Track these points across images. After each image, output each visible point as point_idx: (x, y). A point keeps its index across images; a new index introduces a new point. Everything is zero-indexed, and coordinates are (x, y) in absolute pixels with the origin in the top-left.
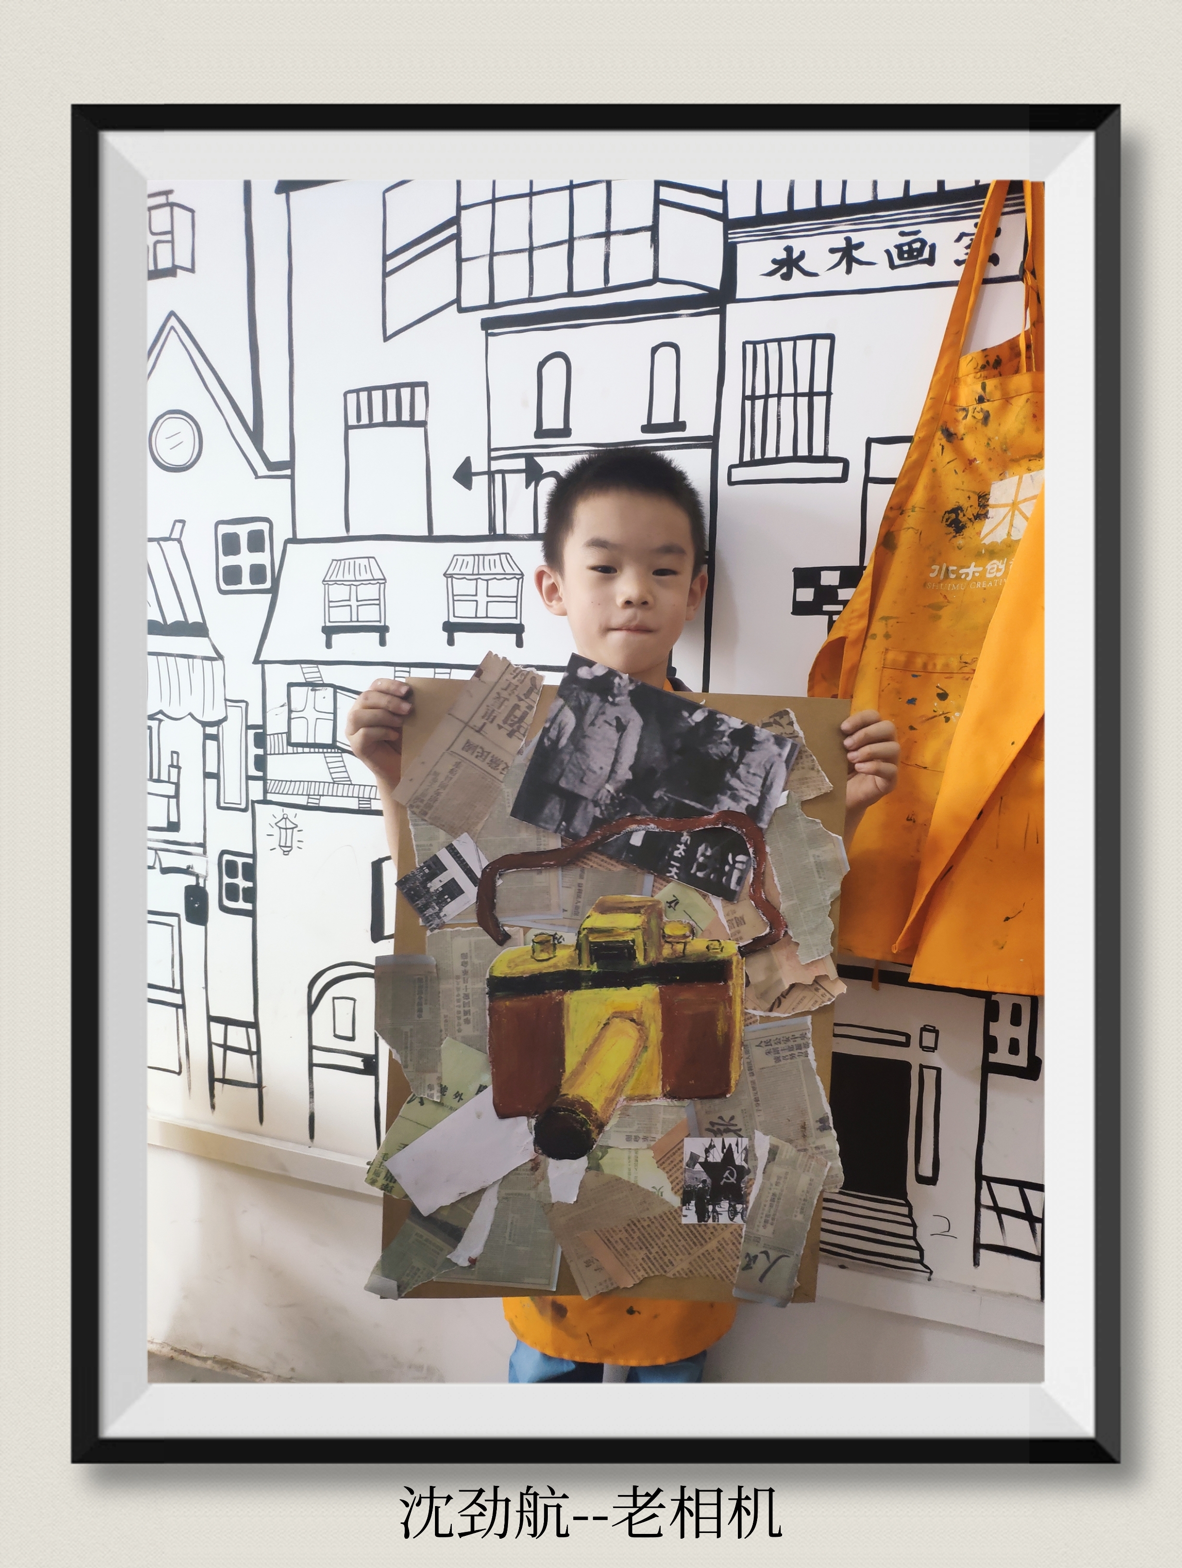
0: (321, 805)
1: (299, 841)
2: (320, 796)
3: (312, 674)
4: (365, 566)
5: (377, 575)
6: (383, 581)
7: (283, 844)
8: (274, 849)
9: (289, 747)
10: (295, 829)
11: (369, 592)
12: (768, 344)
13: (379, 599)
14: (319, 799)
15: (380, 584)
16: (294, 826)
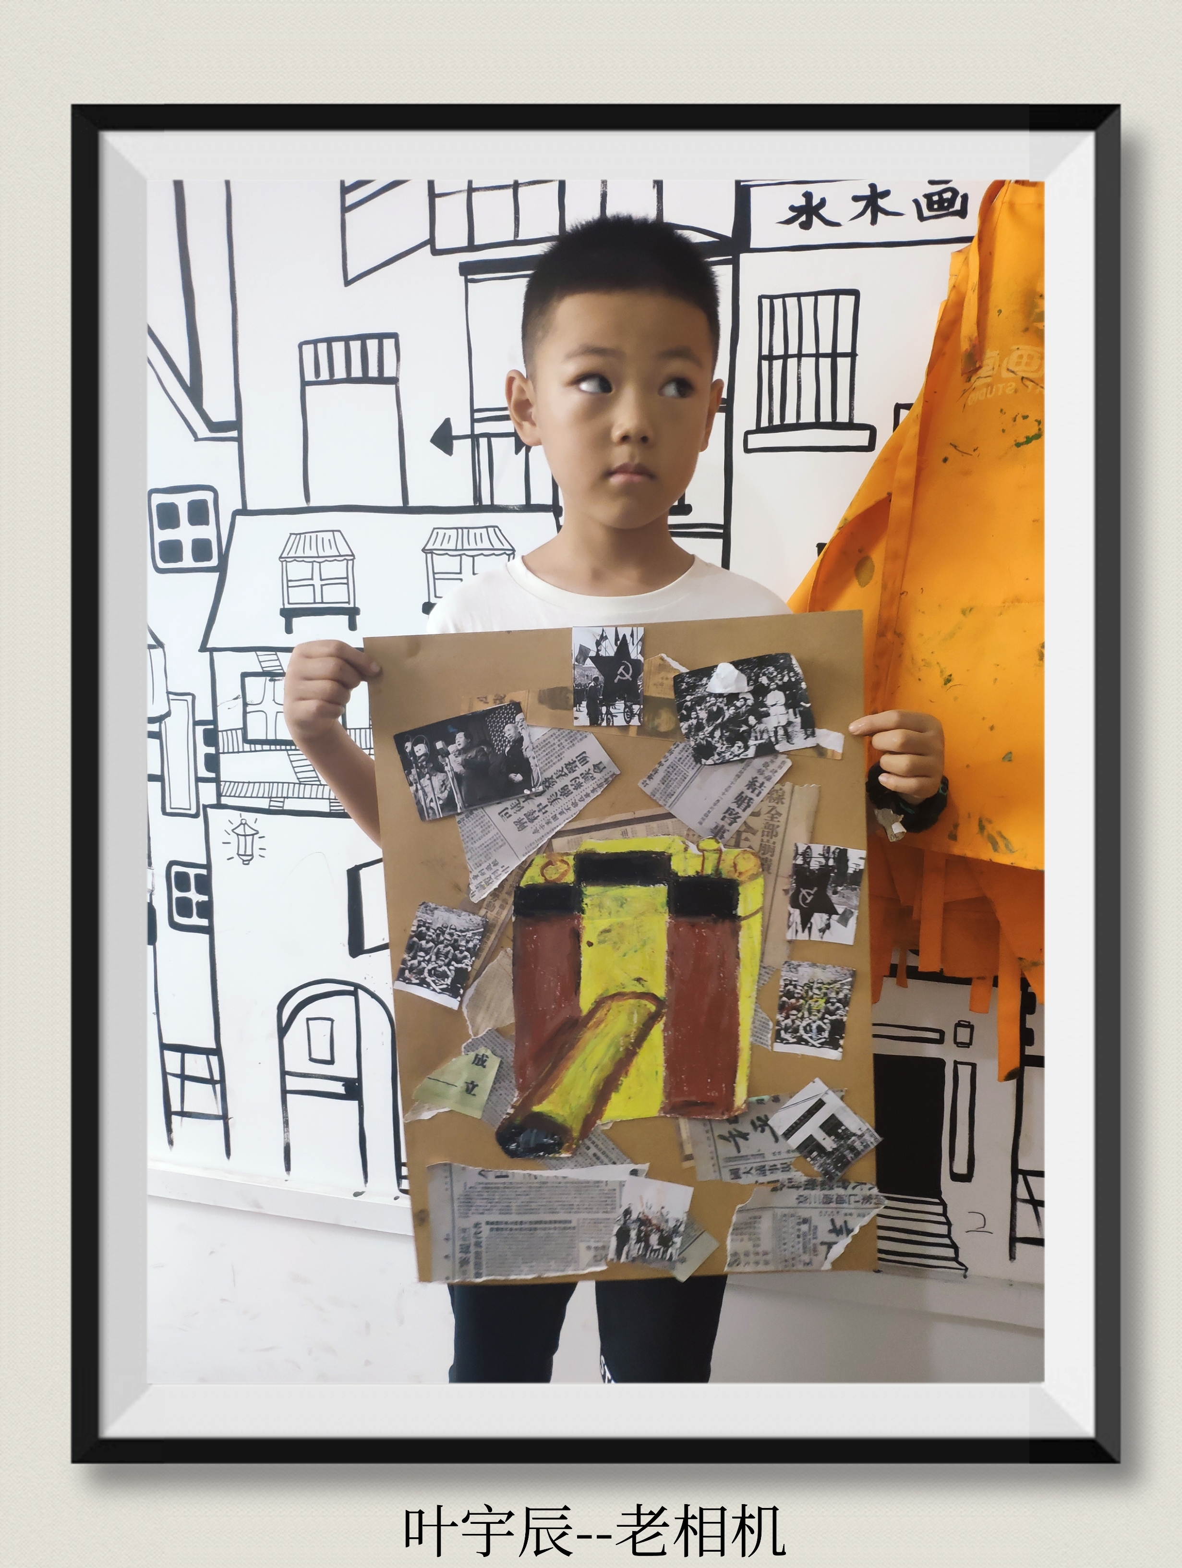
0: (285, 808)
1: (260, 849)
2: (285, 798)
3: (269, 662)
4: (329, 540)
5: (345, 551)
6: (352, 558)
7: (242, 852)
8: (232, 858)
9: (245, 744)
10: (255, 836)
11: (336, 569)
12: (786, 299)
13: (347, 578)
14: (283, 802)
15: (348, 560)
16: (255, 832)
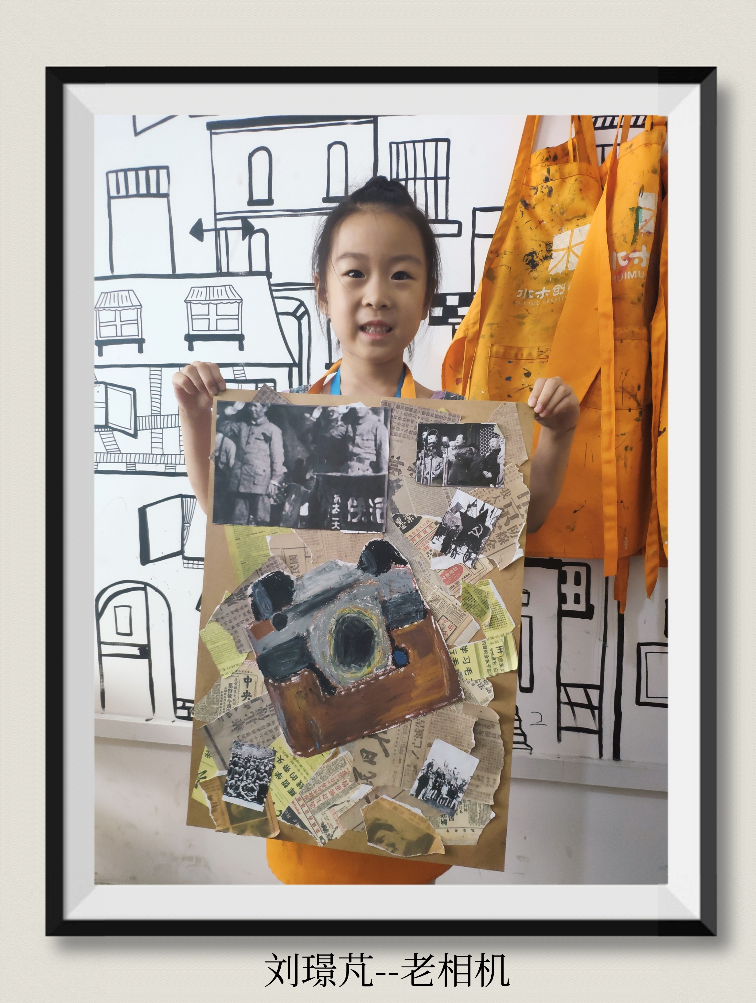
4: (126, 296)
5: (136, 303)
6: (140, 307)
11: (130, 315)
12: (407, 144)
13: (137, 320)
15: (138, 309)
